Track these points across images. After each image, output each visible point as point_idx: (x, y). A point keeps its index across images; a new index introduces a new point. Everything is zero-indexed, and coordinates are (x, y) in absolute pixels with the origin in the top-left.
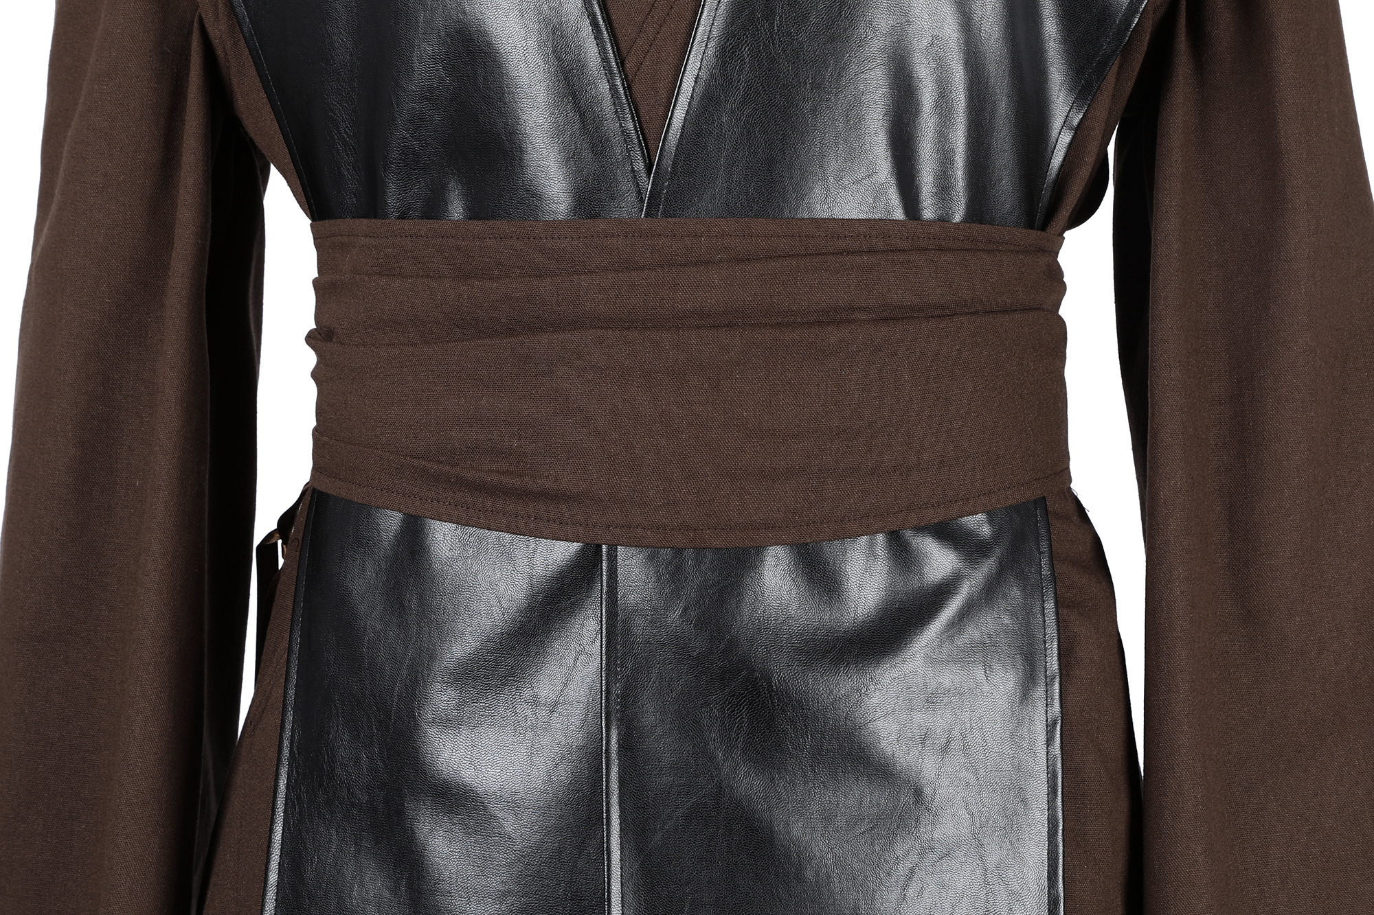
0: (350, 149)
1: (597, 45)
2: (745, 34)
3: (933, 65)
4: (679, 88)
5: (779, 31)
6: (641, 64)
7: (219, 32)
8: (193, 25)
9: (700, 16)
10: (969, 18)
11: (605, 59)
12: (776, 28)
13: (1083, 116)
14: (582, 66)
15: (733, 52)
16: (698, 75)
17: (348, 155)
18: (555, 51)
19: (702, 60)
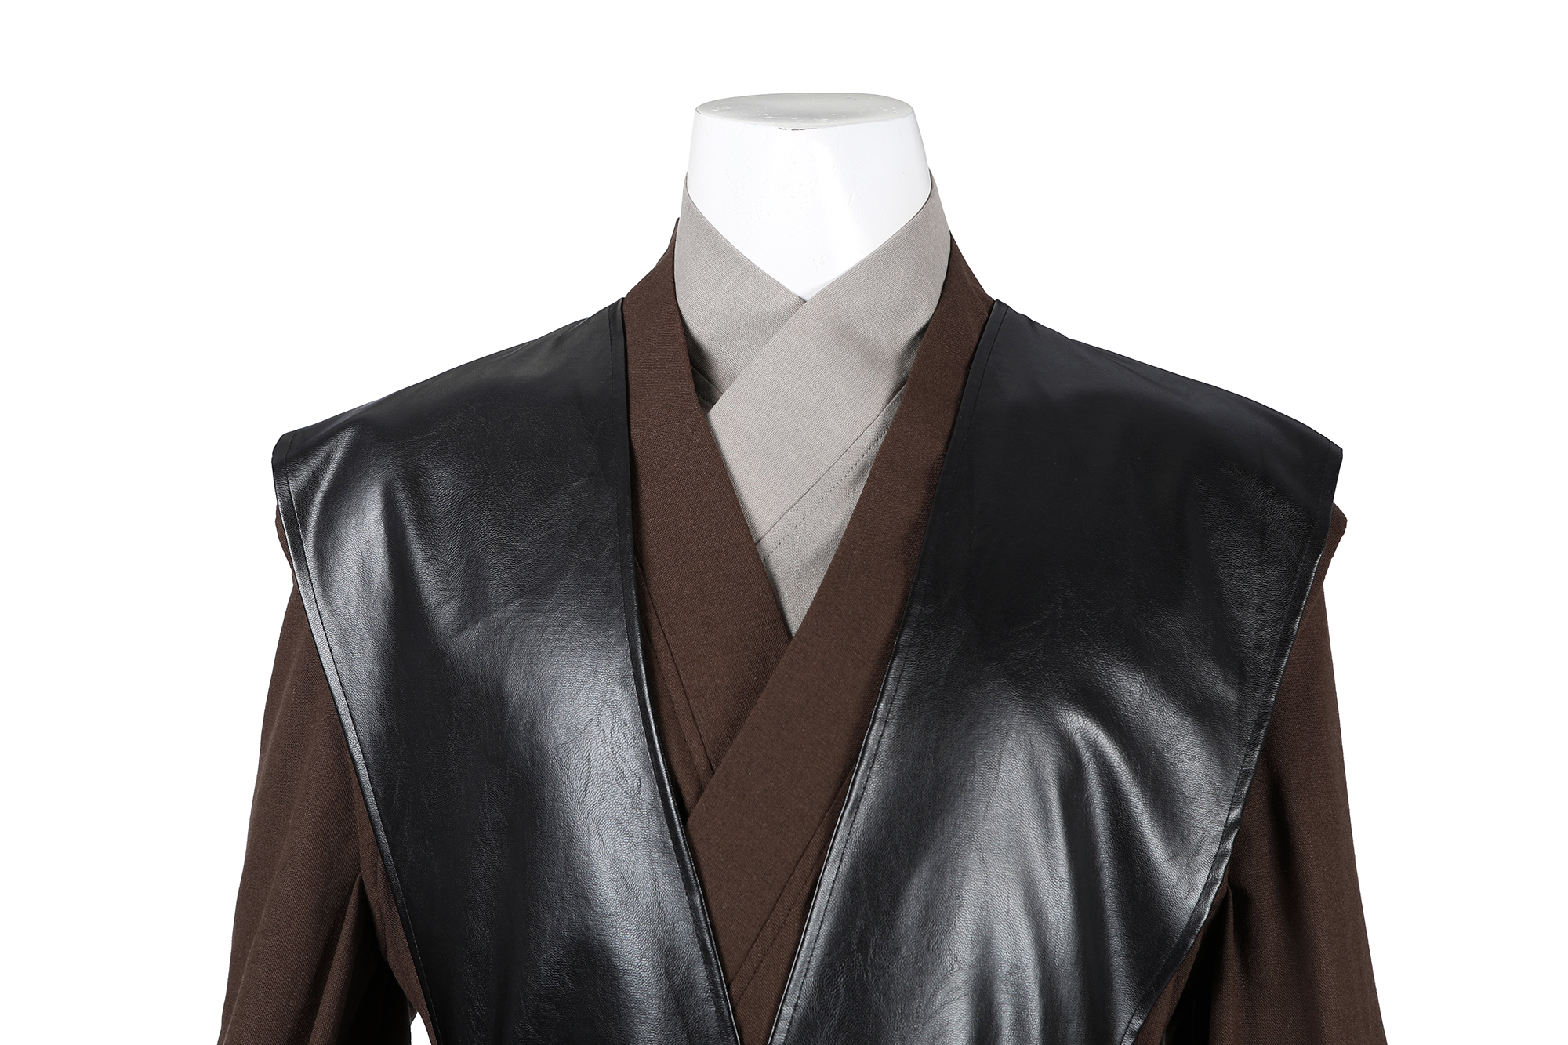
0: (482, 1026)
1: (706, 969)
2: (841, 965)
3: (1012, 991)
4: (779, 1016)
5: (872, 963)
6: (745, 989)
7: (376, 895)
8: (353, 887)
9: (800, 949)
10: (1045, 948)
11: (713, 983)
12: (869, 961)
13: (1144, 1022)
14: (692, 988)
15: (830, 982)
16: (797, 1002)
17: (480, 1031)
18: (667, 973)
19: (801, 989)
